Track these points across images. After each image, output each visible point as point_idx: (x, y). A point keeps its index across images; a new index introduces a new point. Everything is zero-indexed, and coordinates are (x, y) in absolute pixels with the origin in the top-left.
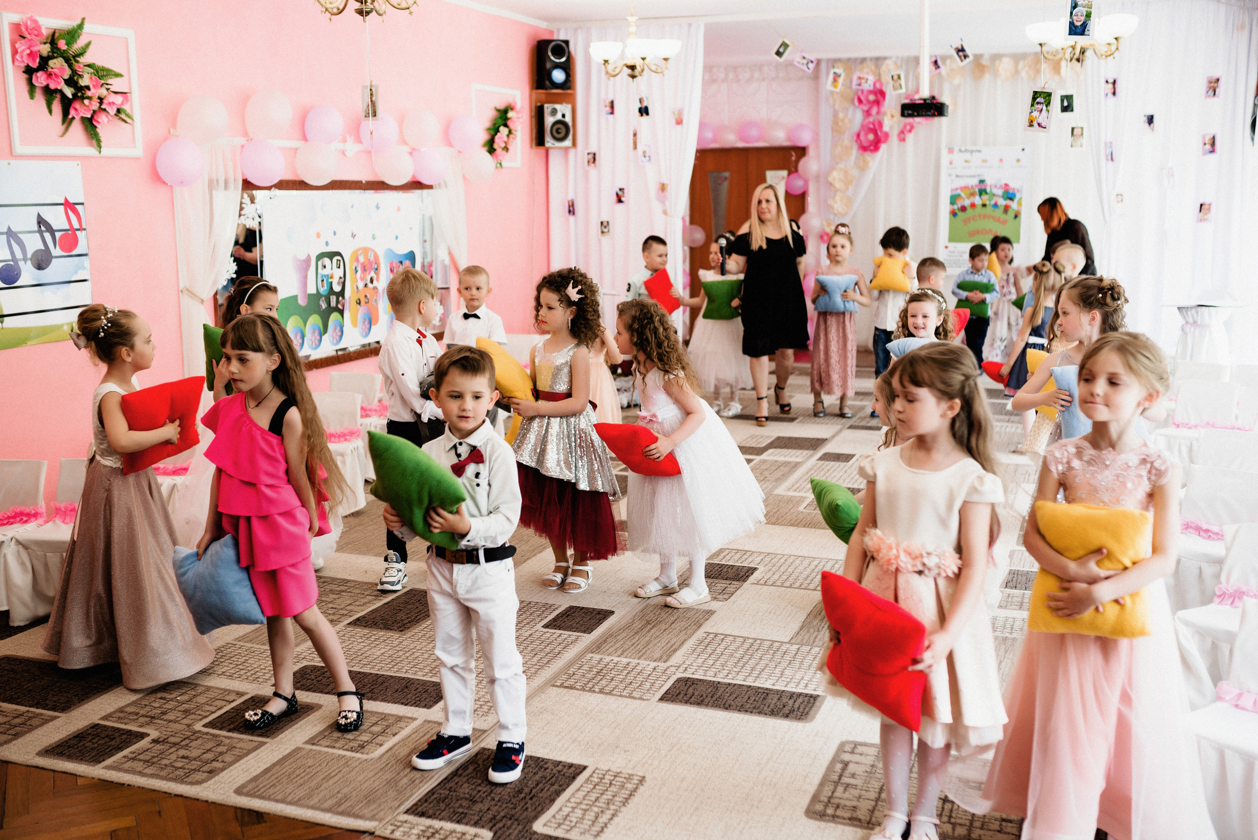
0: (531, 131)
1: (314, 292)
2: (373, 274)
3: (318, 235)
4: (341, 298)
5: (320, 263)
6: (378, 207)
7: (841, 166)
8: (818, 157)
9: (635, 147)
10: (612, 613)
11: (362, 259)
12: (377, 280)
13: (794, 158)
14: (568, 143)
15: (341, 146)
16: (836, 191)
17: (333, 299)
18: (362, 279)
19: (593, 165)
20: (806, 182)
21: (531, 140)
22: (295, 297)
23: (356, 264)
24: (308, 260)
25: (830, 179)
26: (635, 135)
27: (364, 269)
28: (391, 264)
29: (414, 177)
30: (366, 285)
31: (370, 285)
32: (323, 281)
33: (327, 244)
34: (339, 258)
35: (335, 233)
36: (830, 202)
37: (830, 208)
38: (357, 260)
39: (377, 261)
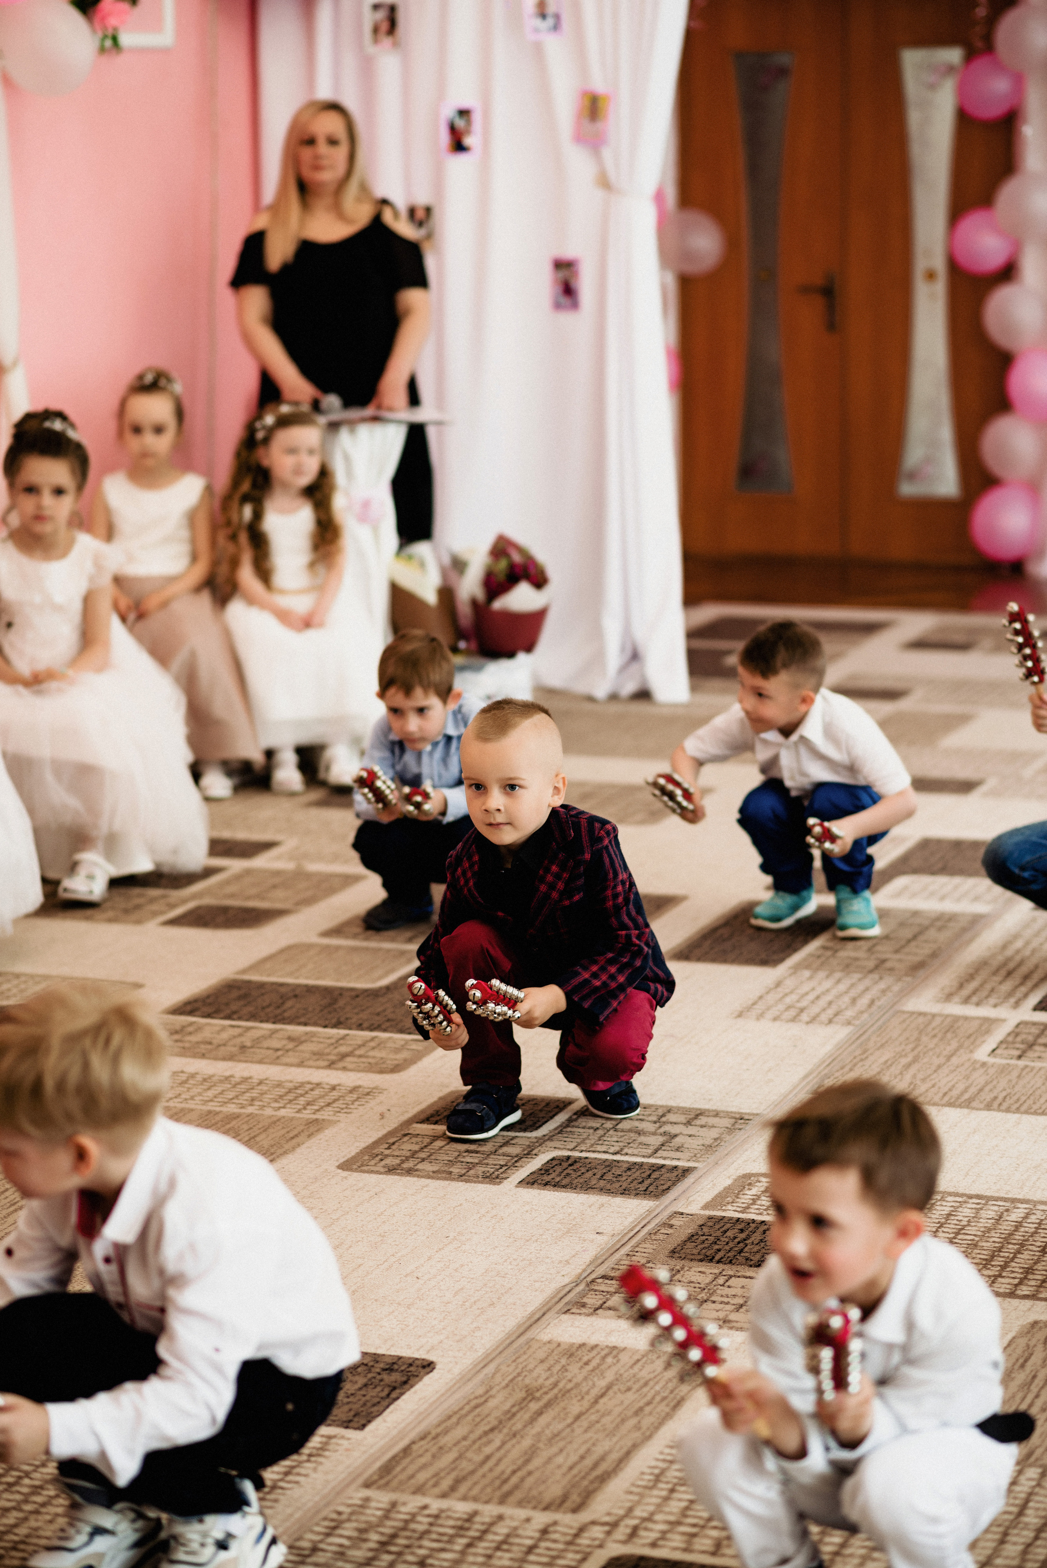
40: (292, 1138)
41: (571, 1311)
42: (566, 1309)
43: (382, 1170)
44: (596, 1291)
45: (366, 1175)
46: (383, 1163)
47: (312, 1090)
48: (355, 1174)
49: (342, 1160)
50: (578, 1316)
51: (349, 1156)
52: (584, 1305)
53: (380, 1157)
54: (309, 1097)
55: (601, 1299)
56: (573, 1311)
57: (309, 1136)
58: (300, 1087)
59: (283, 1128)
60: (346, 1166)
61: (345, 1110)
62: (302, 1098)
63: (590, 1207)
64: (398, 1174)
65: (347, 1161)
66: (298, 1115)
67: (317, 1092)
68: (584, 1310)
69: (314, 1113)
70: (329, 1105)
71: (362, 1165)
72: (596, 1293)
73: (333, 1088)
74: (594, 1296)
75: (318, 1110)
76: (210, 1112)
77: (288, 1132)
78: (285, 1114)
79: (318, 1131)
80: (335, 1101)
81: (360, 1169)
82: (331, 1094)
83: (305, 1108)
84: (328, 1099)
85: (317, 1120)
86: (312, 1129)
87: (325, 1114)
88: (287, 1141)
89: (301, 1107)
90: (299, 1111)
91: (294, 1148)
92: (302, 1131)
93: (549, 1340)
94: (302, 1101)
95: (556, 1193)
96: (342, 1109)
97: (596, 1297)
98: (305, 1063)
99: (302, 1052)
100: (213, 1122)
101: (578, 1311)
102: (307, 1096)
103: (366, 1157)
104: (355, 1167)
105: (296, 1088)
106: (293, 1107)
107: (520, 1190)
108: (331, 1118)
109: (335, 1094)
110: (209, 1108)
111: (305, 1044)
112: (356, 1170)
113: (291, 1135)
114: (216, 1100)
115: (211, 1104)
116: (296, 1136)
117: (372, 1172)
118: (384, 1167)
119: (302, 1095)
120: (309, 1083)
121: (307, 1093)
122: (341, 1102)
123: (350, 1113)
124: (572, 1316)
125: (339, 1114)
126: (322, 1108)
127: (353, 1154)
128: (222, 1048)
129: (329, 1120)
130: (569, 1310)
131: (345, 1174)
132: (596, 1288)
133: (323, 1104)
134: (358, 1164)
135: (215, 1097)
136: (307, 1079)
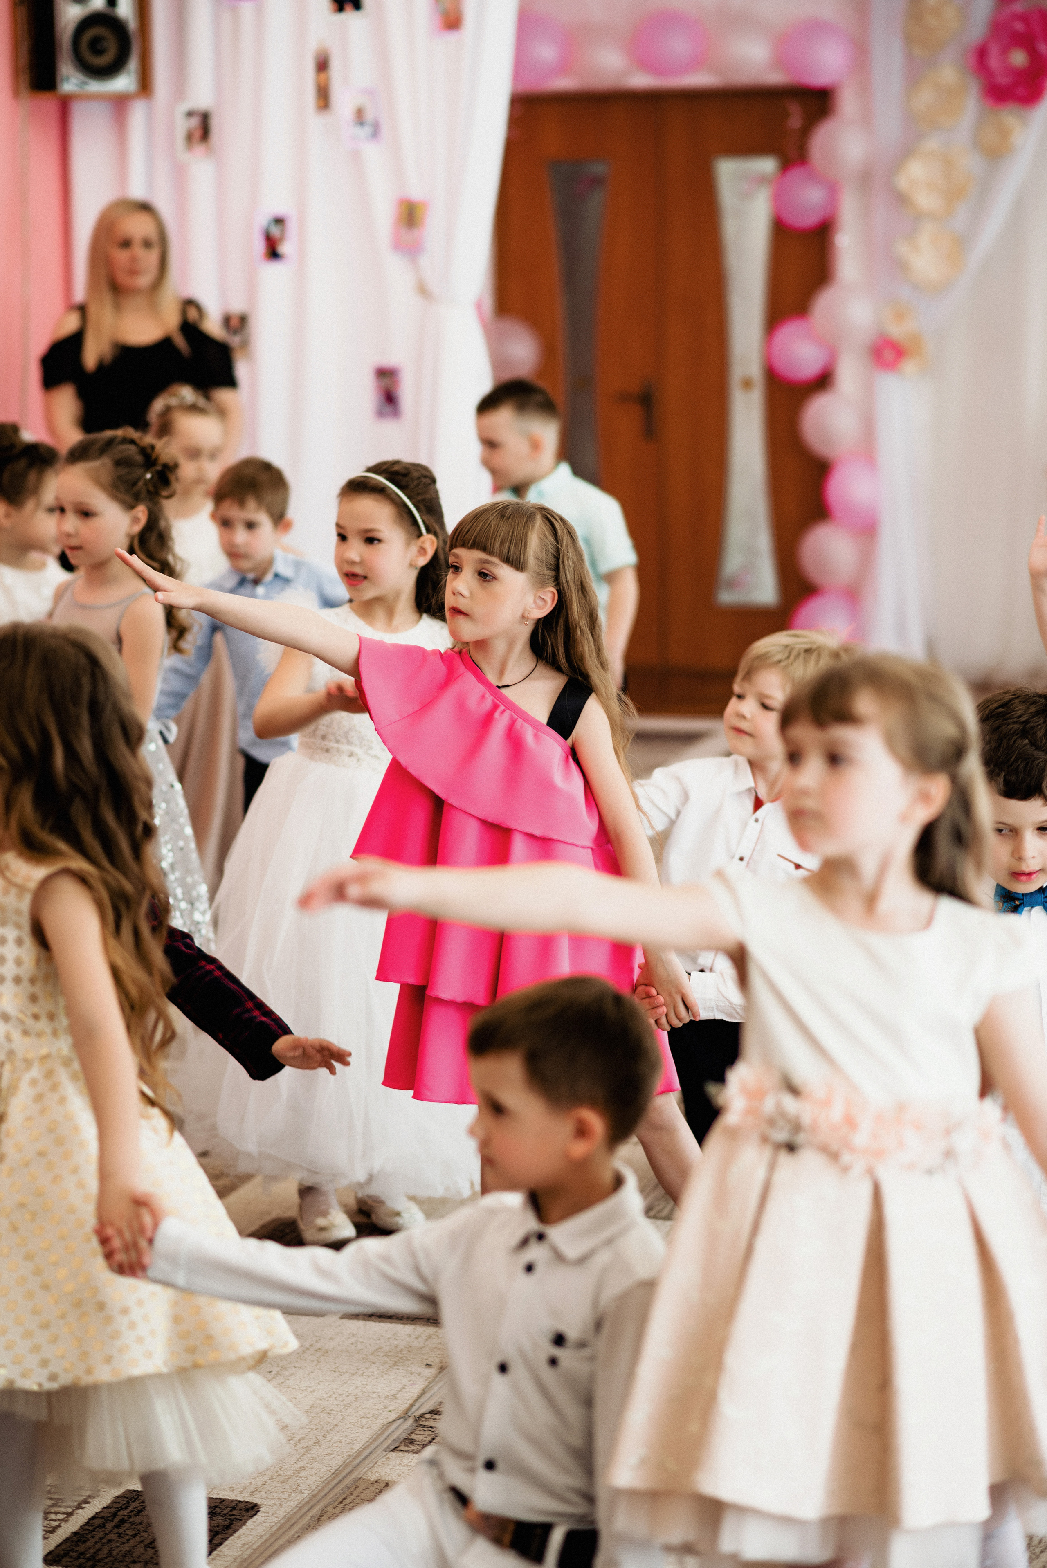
0: (16, 46)
7: (932, 144)
8: (867, 120)
9: (324, 98)
10: (252, 1509)
13: (795, 121)
14: (123, 83)
16: (919, 217)
19: (199, 150)
20: (833, 190)
21: (16, 73)
25: (902, 182)
26: (322, 65)
36: (902, 249)
37: (900, 267)
41: (398, 1449)
42: (394, 1447)
44: (424, 1426)
50: (406, 1454)
52: (412, 1442)
55: (429, 1435)
56: (401, 1448)
63: (417, 1338)
68: (412, 1448)
72: (425, 1429)
74: (422, 1432)
93: (376, 1479)
95: (382, 1324)
97: (424, 1433)
101: (406, 1448)
107: (344, 1321)
124: (400, 1454)
130: (396, 1447)
132: (425, 1423)
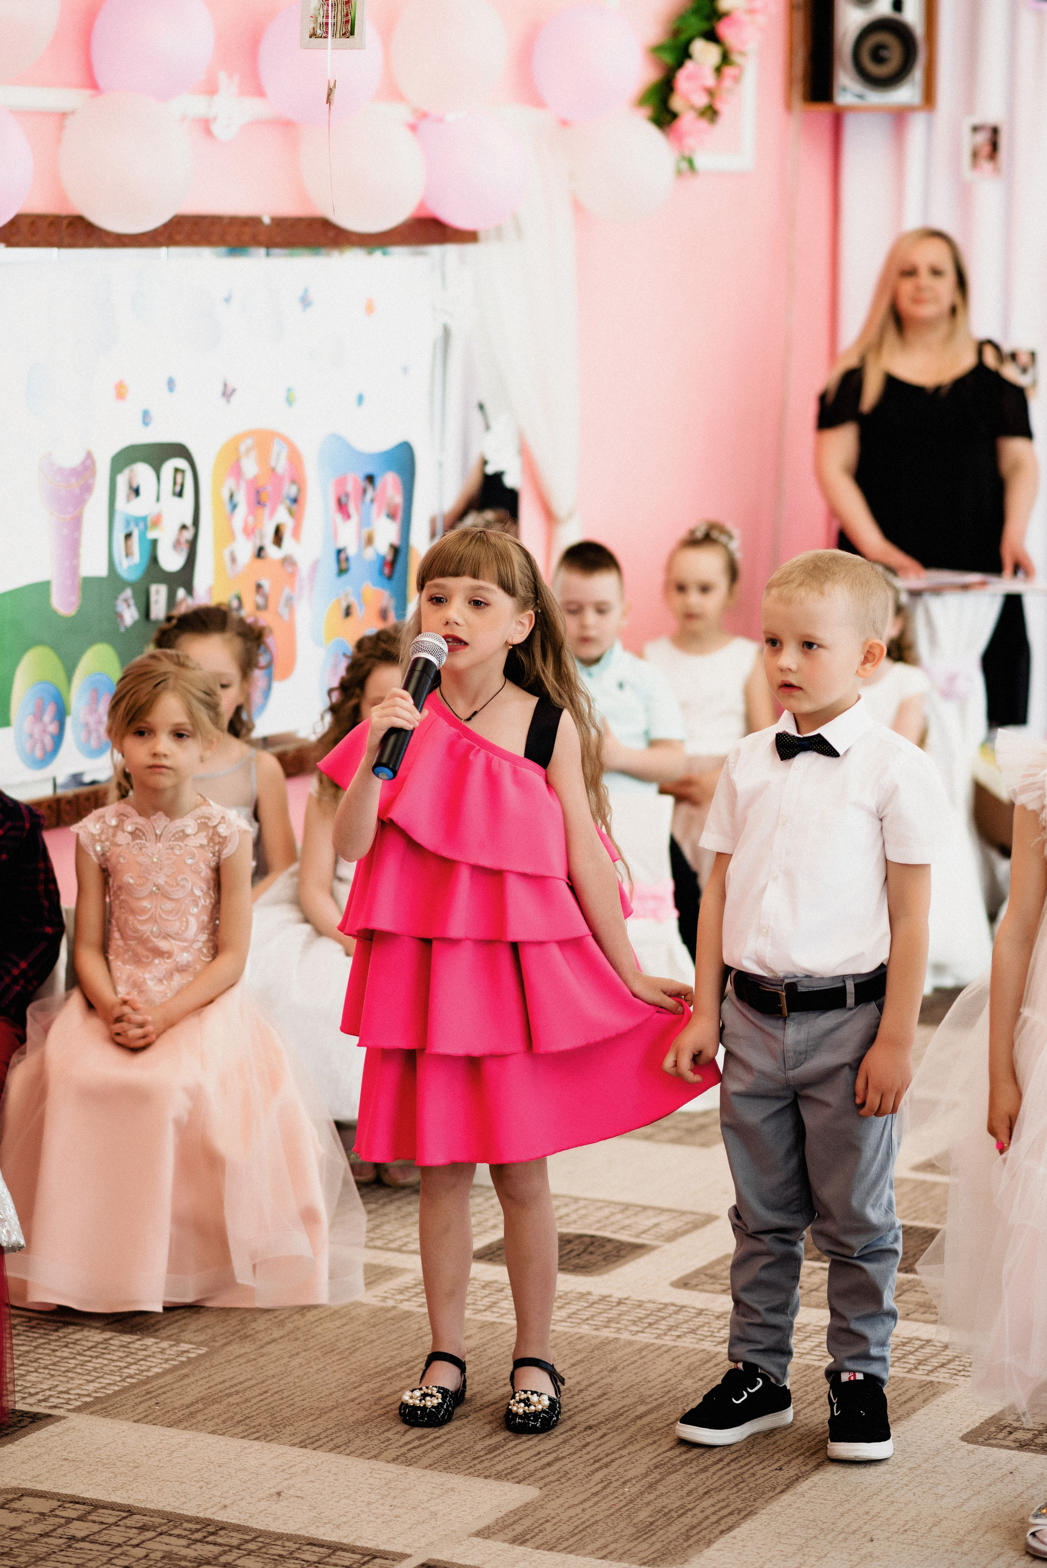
0: (792, 54)
1: (102, 571)
2: (282, 516)
3: (120, 392)
4: (181, 593)
5: (122, 481)
6: (305, 301)
11: (250, 468)
12: (296, 534)
14: (906, 93)
15: (198, 105)
17: (159, 594)
18: (249, 532)
21: (790, 84)
22: (43, 588)
23: (230, 483)
24: (88, 466)
27: (258, 501)
28: (341, 482)
29: (422, 205)
30: (260, 552)
31: (272, 552)
32: (128, 536)
33: (146, 418)
34: (182, 463)
35: (171, 385)
38: (236, 471)
39: (297, 479)
40: (905, 1402)
43: (1013, 1445)
45: (995, 1449)
46: (1012, 1437)
47: (922, 1347)
48: (983, 1448)
49: (965, 1431)
51: (973, 1427)
53: (1008, 1429)
54: (920, 1355)
57: (925, 1401)
58: (907, 1343)
59: (894, 1390)
60: (971, 1437)
61: (962, 1373)
62: (911, 1356)
64: (1032, 1451)
65: (972, 1432)
66: (909, 1376)
67: (928, 1350)
69: (927, 1374)
70: (943, 1365)
71: (989, 1438)
73: (946, 1347)
75: (932, 1371)
76: (808, 1367)
77: (900, 1395)
78: (895, 1374)
79: (934, 1395)
80: (949, 1362)
81: (987, 1443)
82: (944, 1353)
83: (916, 1368)
84: (942, 1359)
85: (931, 1382)
86: (928, 1393)
87: (941, 1376)
88: (900, 1405)
89: (912, 1366)
90: (909, 1371)
91: (909, 1414)
92: (916, 1395)
94: (912, 1359)
96: (960, 1371)
98: (911, 1316)
99: (906, 1302)
100: (813, 1378)
102: (916, 1353)
103: (993, 1429)
104: (981, 1439)
105: (904, 1344)
106: (905, 1365)
108: (947, 1381)
109: (947, 1352)
110: (806, 1362)
111: (907, 1294)
112: (982, 1444)
113: (904, 1398)
114: (814, 1353)
115: (808, 1357)
116: (910, 1399)
117: (1001, 1446)
118: (1015, 1441)
119: (911, 1353)
120: (918, 1339)
121: (917, 1350)
122: (957, 1363)
123: (969, 1376)
125: (955, 1377)
126: (936, 1368)
127: (977, 1425)
128: (814, 1293)
129: (946, 1384)
131: (971, 1447)
133: (936, 1365)
134: (985, 1436)
135: (812, 1350)
136: (915, 1335)
